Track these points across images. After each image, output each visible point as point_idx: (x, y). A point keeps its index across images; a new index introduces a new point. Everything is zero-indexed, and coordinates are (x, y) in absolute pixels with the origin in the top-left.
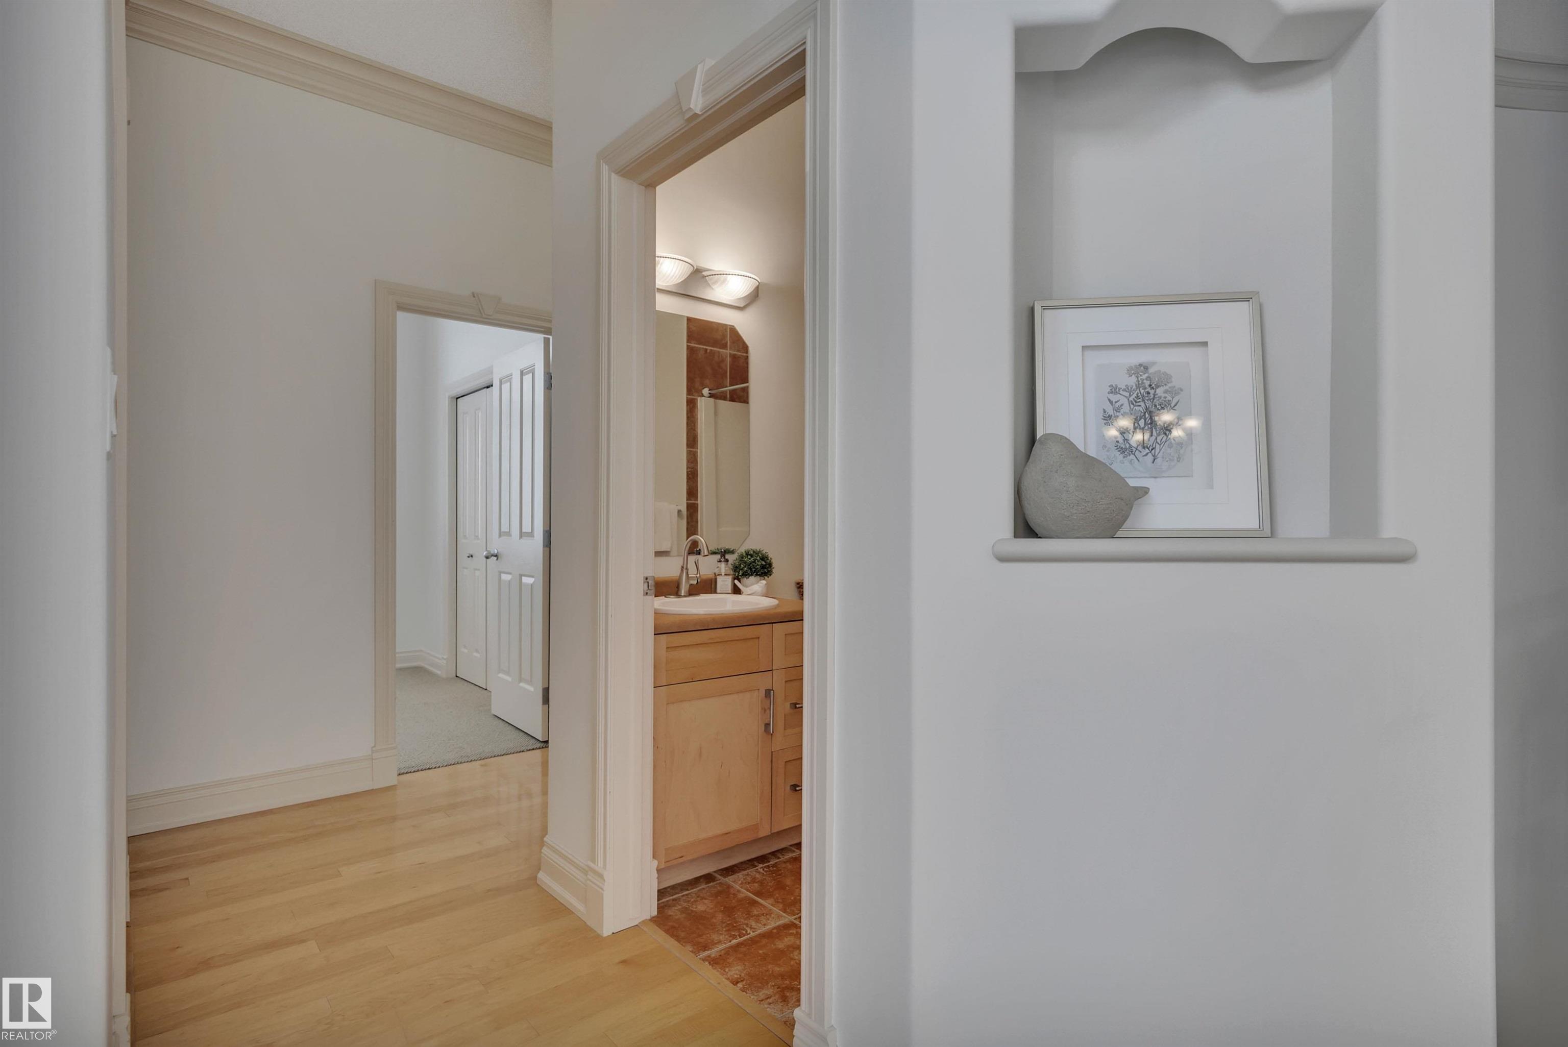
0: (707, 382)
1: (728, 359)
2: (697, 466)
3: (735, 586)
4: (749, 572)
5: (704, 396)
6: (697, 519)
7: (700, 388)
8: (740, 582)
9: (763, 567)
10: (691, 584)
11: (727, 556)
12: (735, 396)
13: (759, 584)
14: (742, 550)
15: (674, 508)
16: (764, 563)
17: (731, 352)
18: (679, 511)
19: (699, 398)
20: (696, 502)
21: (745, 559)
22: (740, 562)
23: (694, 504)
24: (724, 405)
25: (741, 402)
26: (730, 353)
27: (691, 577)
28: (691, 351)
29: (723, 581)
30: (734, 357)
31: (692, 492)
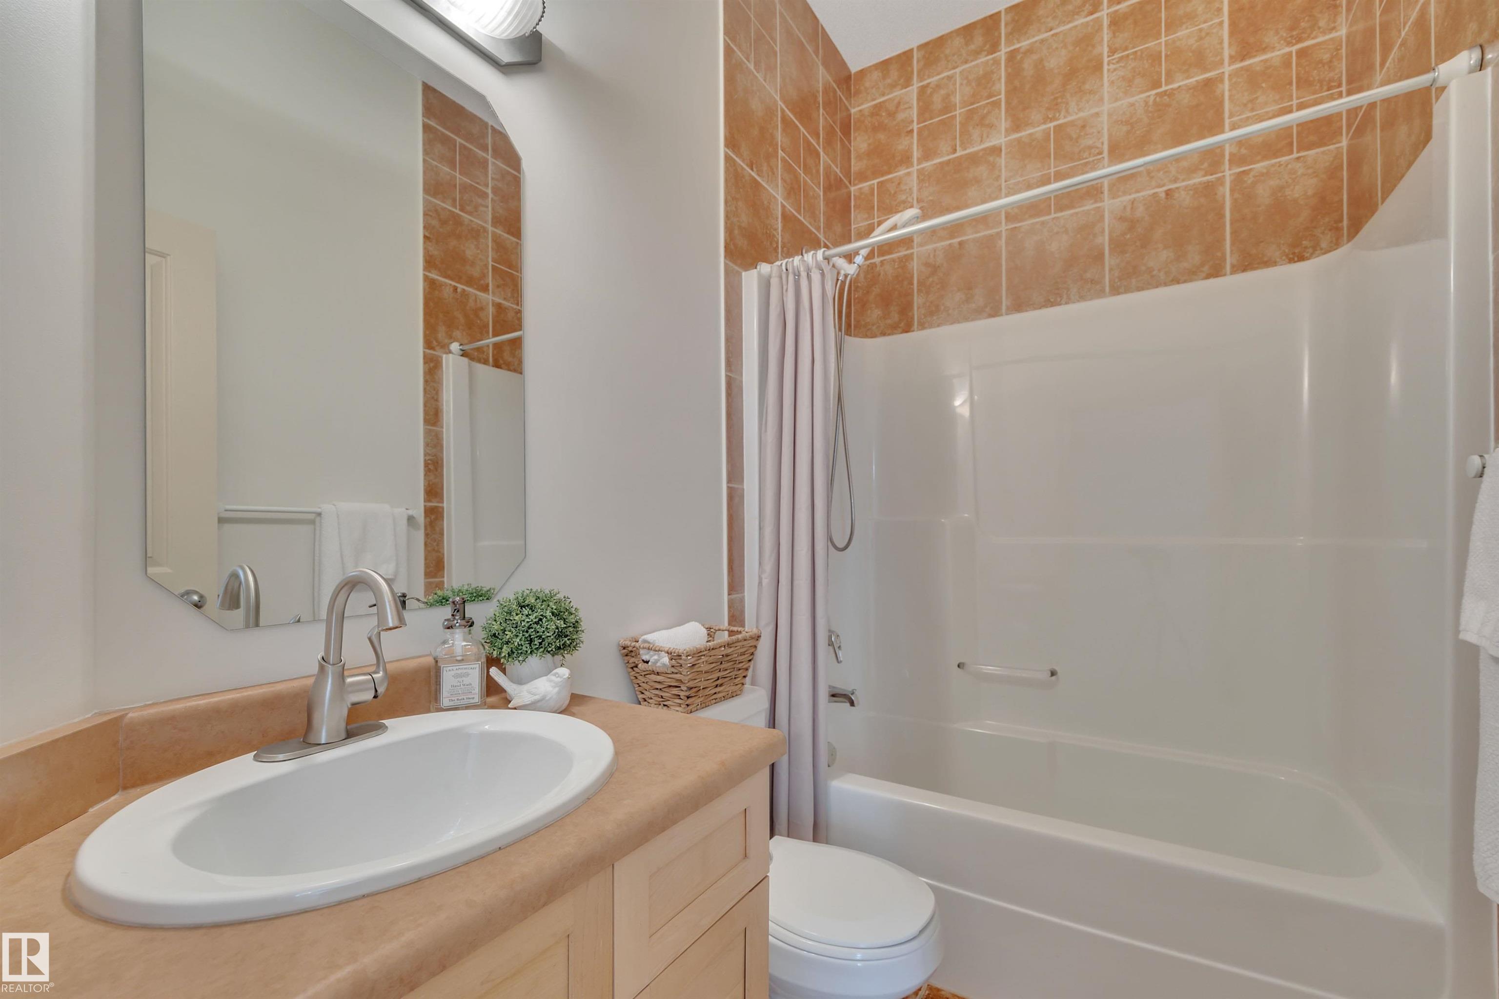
0: (457, 333)
1: (491, 310)
2: (442, 453)
3: (492, 689)
4: (526, 647)
5: (452, 353)
6: (443, 529)
7: (446, 341)
8: (504, 671)
9: (560, 634)
10: (353, 704)
11: (471, 610)
12: (501, 362)
13: (551, 677)
14: (508, 594)
15: (401, 512)
16: (561, 624)
17: (494, 299)
18: (411, 519)
19: (444, 356)
20: (440, 505)
21: (517, 618)
22: (504, 625)
23: (436, 507)
24: (486, 373)
25: (509, 370)
26: (492, 300)
27: (353, 684)
28: (431, 286)
29: (456, 676)
30: (499, 307)
31: (434, 491)
